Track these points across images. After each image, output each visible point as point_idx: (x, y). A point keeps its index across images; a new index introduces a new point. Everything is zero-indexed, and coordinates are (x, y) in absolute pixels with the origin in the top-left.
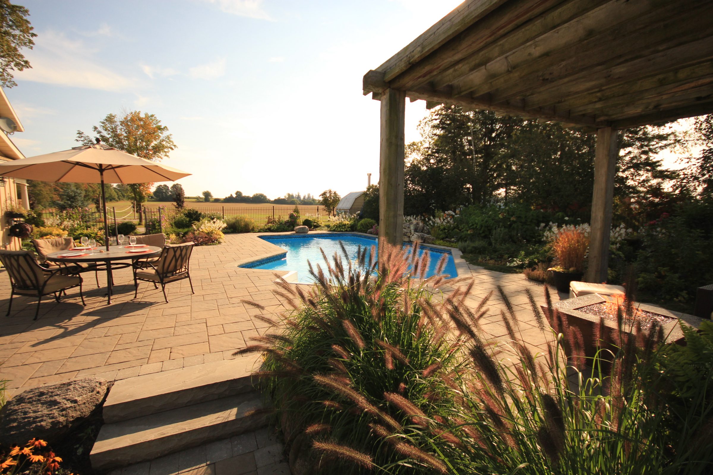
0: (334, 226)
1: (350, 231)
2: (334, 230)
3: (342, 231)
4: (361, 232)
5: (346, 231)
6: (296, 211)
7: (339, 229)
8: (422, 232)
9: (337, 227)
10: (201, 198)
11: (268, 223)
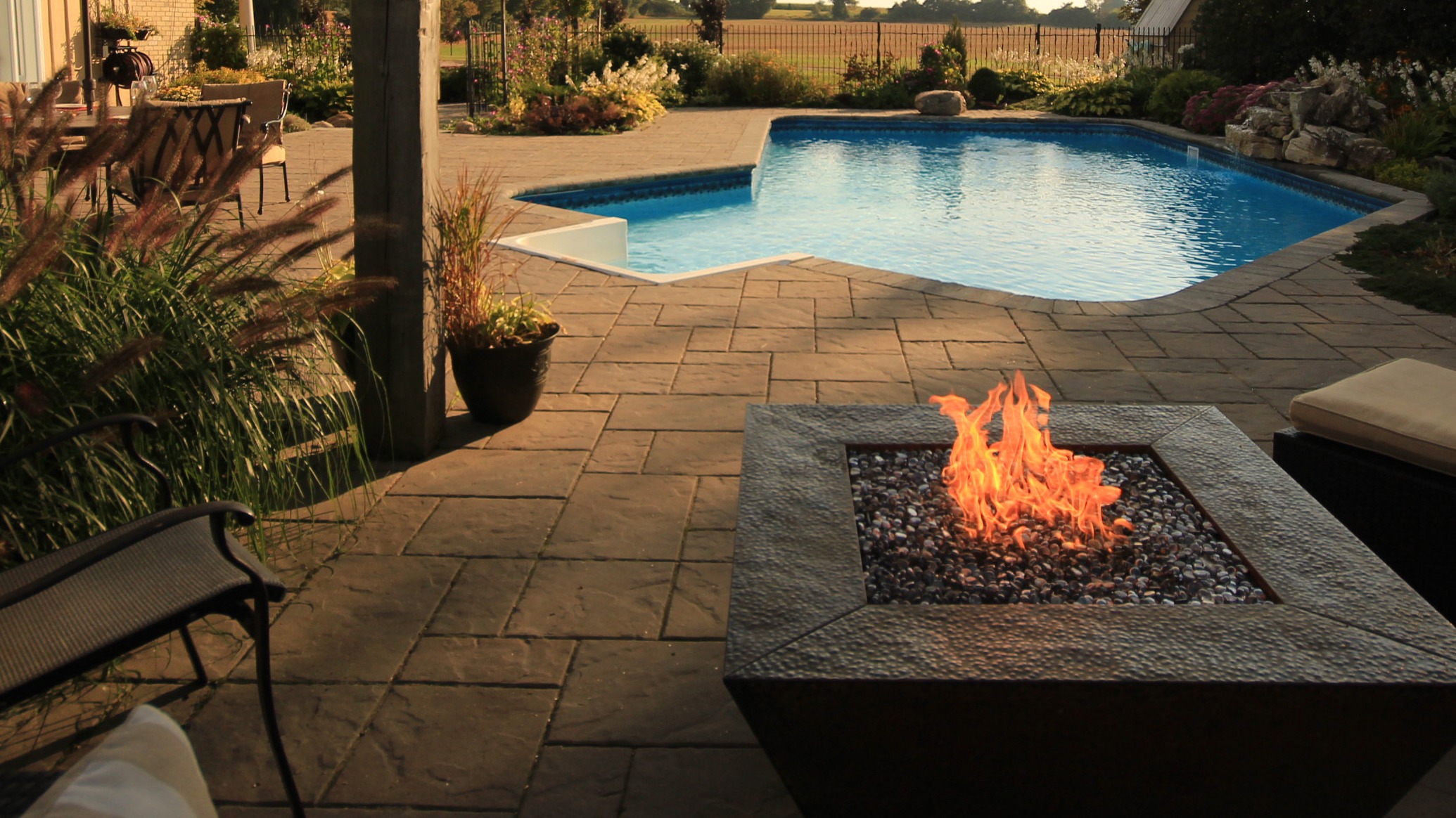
0: (1067, 95)
1: (1126, 115)
2: (1066, 111)
3: (1095, 115)
4: (1163, 121)
5: (1112, 114)
6: (955, 42)
7: (1083, 107)
8: (1337, 122)
9: (1075, 99)
10: (825, 8)
11: (848, 76)
